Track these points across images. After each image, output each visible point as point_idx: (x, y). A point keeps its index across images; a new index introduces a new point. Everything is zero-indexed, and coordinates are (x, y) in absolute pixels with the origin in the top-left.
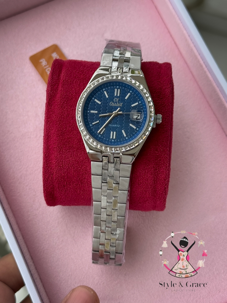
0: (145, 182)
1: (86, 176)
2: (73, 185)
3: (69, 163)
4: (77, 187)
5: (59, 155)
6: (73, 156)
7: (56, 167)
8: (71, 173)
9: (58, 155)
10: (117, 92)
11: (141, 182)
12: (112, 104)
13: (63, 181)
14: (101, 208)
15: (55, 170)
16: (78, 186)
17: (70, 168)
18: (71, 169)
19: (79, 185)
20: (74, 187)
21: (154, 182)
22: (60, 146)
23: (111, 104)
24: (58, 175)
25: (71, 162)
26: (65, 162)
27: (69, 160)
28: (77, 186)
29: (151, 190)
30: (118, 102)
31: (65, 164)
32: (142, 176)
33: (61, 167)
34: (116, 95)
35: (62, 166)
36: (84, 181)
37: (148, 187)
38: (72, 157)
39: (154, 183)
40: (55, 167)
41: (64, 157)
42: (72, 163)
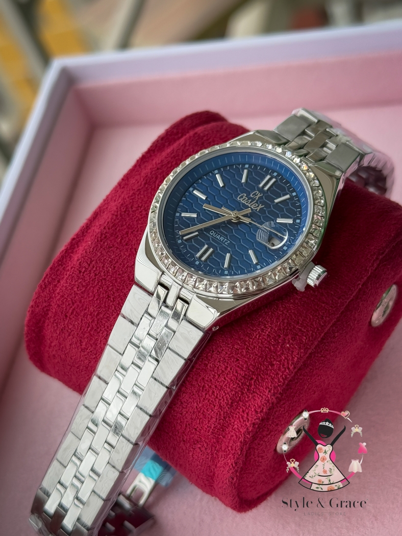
0: (213, 392)
1: (113, 315)
2: (82, 322)
3: (99, 273)
4: (87, 330)
5: (93, 249)
6: (115, 264)
7: (75, 268)
8: (91, 294)
9: (91, 248)
10: (267, 183)
11: (207, 387)
12: (242, 199)
13: (69, 304)
14: (102, 399)
15: (68, 273)
16: (89, 329)
17: (96, 282)
18: (97, 285)
19: (92, 328)
20: (81, 329)
21: (232, 403)
22: (106, 233)
23: (242, 197)
24: (66, 287)
25: (104, 272)
26: (93, 267)
27: (103, 267)
28: (88, 327)
29: (216, 419)
30: (257, 201)
31: (90, 271)
32: (214, 375)
33: (80, 272)
34: (261, 185)
35: (84, 273)
36: (105, 324)
37: (215, 406)
38: (111, 265)
39: (232, 406)
40: (72, 268)
41: (99, 257)
42: (105, 275)
